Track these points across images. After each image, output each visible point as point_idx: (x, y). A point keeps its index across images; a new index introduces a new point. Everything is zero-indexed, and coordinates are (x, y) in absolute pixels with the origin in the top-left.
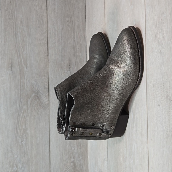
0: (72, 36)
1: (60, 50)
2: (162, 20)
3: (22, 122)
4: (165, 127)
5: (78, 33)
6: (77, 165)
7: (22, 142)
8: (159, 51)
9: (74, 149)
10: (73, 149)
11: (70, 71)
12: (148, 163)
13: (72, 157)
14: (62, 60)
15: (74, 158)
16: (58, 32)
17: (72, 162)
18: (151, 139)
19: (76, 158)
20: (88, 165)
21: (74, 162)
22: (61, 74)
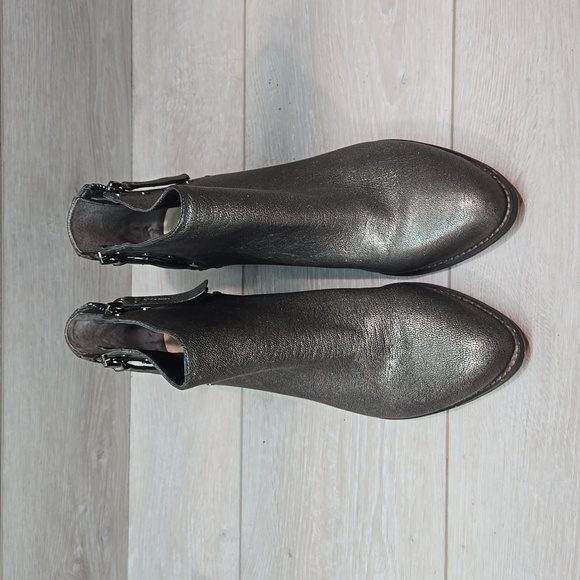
1: (44, 128)
2: (528, 80)
4: (525, 418)
6: (92, 570)
9: (86, 510)
10: (81, 508)
13: (78, 541)
14: (51, 167)
15: (82, 545)
16: (38, 52)
17: (77, 561)
18: (464, 457)
19: (89, 543)
20: (126, 564)
21: (82, 561)
22: (48, 224)
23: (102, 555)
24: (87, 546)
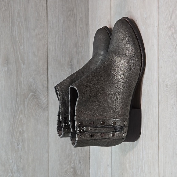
0: (74, 31)
1: (60, 46)
3: (18, 124)
5: (81, 28)
6: (77, 171)
7: (18, 145)
8: (174, 47)
9: (75, 153)
10: (74, 153)
11: (71, 68)
12: (158, 171)
13: (73, 162)
14: (63, 56)
15: (74, 163)
16: (58, 25)
17: (72, 168)
18: (163, 145)
19: (76, 163)
20: (89, 171)
21: (74, 168)
22: (62, 72)
23: (81, 167)
24: (76, 164)
